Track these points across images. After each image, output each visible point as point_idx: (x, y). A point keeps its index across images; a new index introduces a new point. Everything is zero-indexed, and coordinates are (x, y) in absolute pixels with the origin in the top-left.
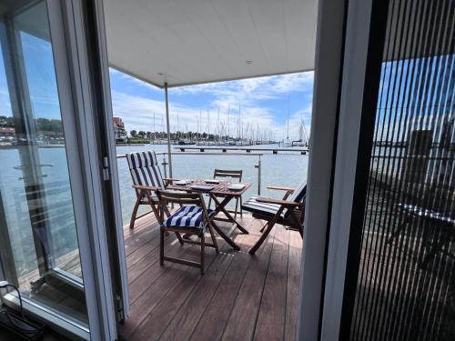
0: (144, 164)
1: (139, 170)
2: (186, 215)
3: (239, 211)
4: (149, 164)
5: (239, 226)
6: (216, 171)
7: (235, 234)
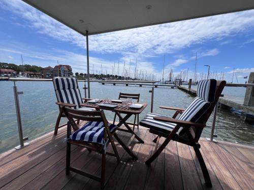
0: (67, 87)
1: (62, 91)
2: (91, 130)
3: (136, 123)
4: (72, 87)
5: (136, 137)
6: (121, 94)
7: (133, 144)
